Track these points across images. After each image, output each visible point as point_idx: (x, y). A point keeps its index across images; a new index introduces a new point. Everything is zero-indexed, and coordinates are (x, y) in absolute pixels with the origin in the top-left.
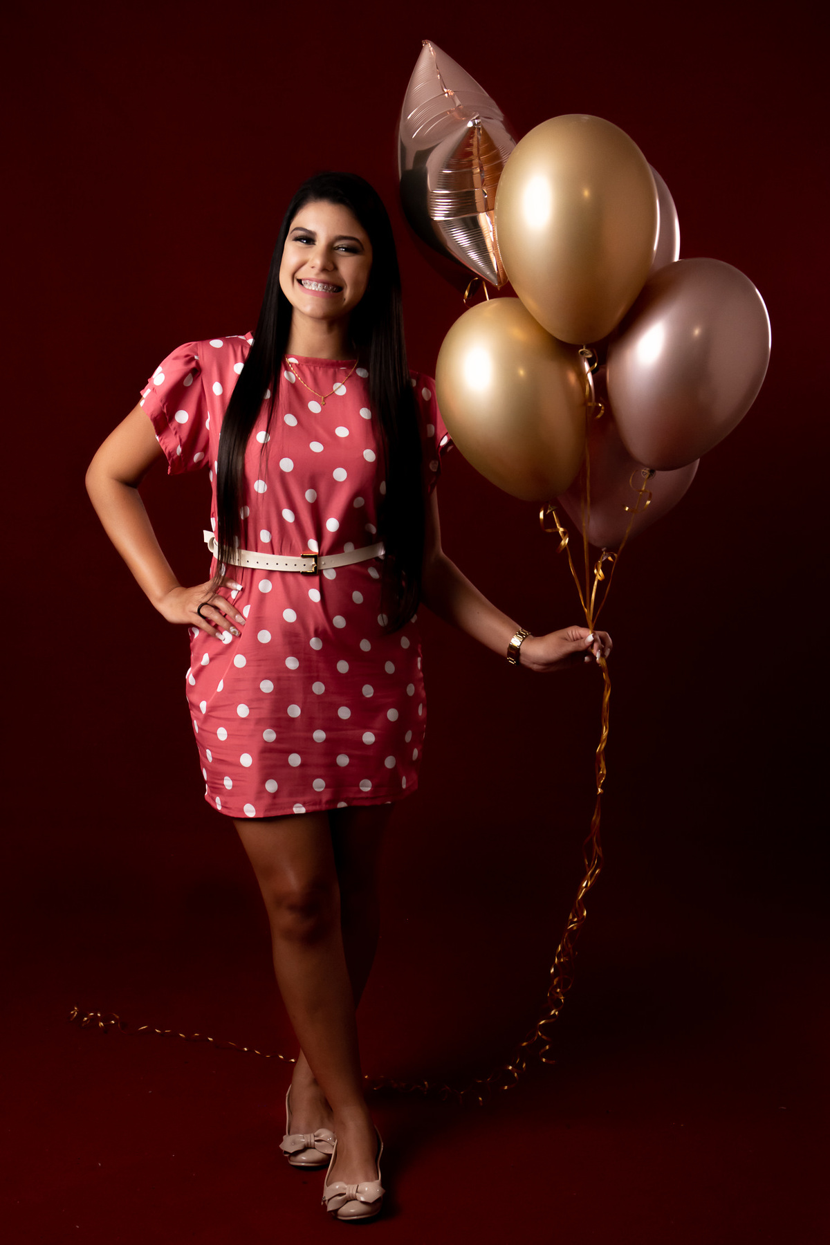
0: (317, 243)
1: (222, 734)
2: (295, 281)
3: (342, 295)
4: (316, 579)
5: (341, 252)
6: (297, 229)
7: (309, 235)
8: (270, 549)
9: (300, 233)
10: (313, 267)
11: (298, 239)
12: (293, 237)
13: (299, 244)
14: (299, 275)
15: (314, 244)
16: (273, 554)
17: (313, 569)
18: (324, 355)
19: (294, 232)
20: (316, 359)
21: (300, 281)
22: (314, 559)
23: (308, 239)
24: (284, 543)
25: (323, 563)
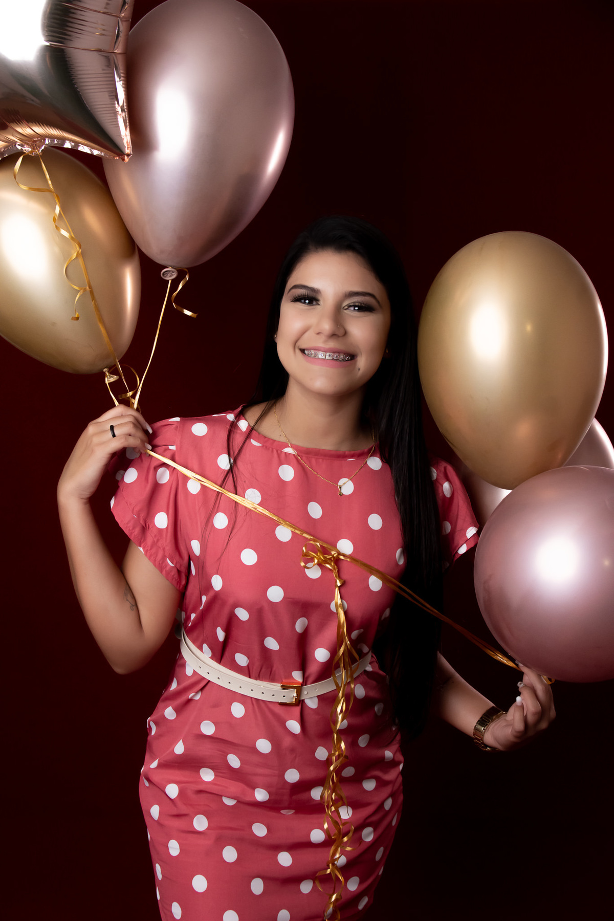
0: (321, 302)
1: (174, 848)
2: (298, 351)
3: (355, 364)
4: (297, 710)
5: (351, 313)
6: (295, 287)
7: (312, 294)
8: (247, 671)
9: (302, 292)
10: (318, 333)
11: (298, 299)
12: (292, 298)
13: (299, 305)
14: (303, 344)
15: (319, 305)
16: (250, 677)
17: (294, 700)
18: (328, 444)
19: (293, 290)
20: (319, 450)
21: (303, 351)
22: (296, 690)
23: (310, 298)
24: (263, 670)
25: (306, 693)
